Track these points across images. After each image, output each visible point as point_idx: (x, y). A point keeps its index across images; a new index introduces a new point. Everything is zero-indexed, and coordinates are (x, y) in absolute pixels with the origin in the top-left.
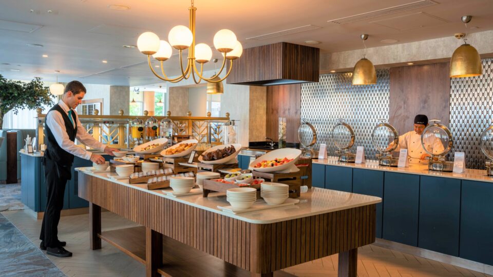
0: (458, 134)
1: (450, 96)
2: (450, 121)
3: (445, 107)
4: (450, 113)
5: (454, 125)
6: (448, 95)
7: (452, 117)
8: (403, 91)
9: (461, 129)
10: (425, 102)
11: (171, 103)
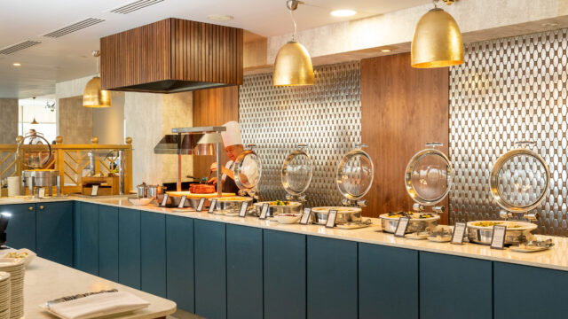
0: (463, 165)
1: (449, 102)
2: (449, 145)
3: (442, 121)
4: (449, 131)
5: (456, 151)
6: (446, 101)
7: (453, 138)
8: (380, 96)
9: (466, 158)
10: (412, 113)
11: (64, 123)
